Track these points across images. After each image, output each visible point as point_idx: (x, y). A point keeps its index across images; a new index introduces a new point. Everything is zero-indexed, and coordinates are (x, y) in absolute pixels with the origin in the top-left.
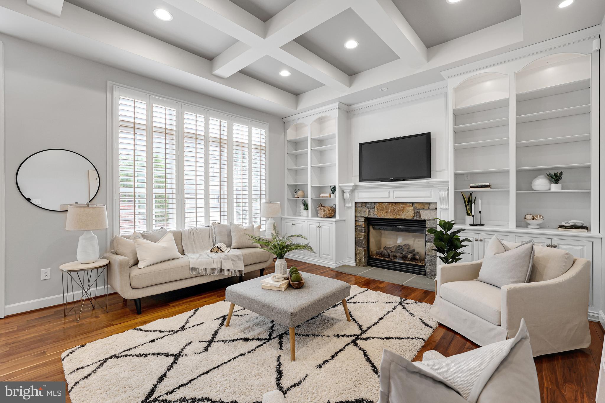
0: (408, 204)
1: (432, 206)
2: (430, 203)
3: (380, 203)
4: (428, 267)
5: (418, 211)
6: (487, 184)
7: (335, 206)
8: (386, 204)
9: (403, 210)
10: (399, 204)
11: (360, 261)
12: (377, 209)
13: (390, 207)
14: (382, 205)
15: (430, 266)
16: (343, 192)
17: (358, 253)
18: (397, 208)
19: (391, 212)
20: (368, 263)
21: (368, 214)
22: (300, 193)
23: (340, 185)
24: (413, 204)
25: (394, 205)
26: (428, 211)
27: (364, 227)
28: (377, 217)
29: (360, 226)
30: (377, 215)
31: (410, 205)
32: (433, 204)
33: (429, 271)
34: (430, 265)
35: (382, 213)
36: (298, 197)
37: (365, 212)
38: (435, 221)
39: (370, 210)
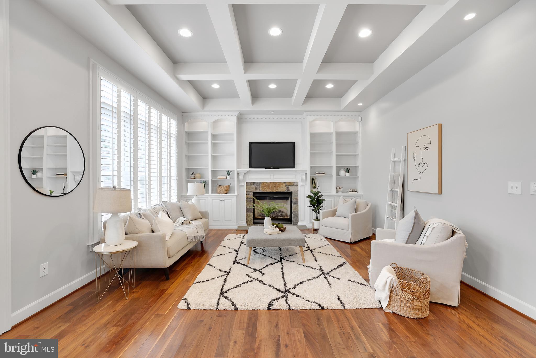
0: (282, 183)
1: (295, 184)
2: (294, 182)
3: (264, 183)
5: (288, 187)
6: (323, 172)
7: (232, 185)
8: (268, 183)
9: (279, 187)
10: (276, 183)
11: (250, 221)
12: (262, 186)
13: (271, 185)
14: (266, 184)
17: (248, 217)
18: (275, 186)
19: (271, 188)
20: (254, 222)
21: (255, 190)
23: (238, 170)
24: (285, 182)
25: (273, 183)
26: (294, 187)
27: (252, 198)
28: (262, 192)
29: (249, 198)
30: (262, 190)
33: (294, 220)
34: (295, 217)
35: (265, 189)
37: (253, 188)
38: (297, 192)
39: (257, 187)
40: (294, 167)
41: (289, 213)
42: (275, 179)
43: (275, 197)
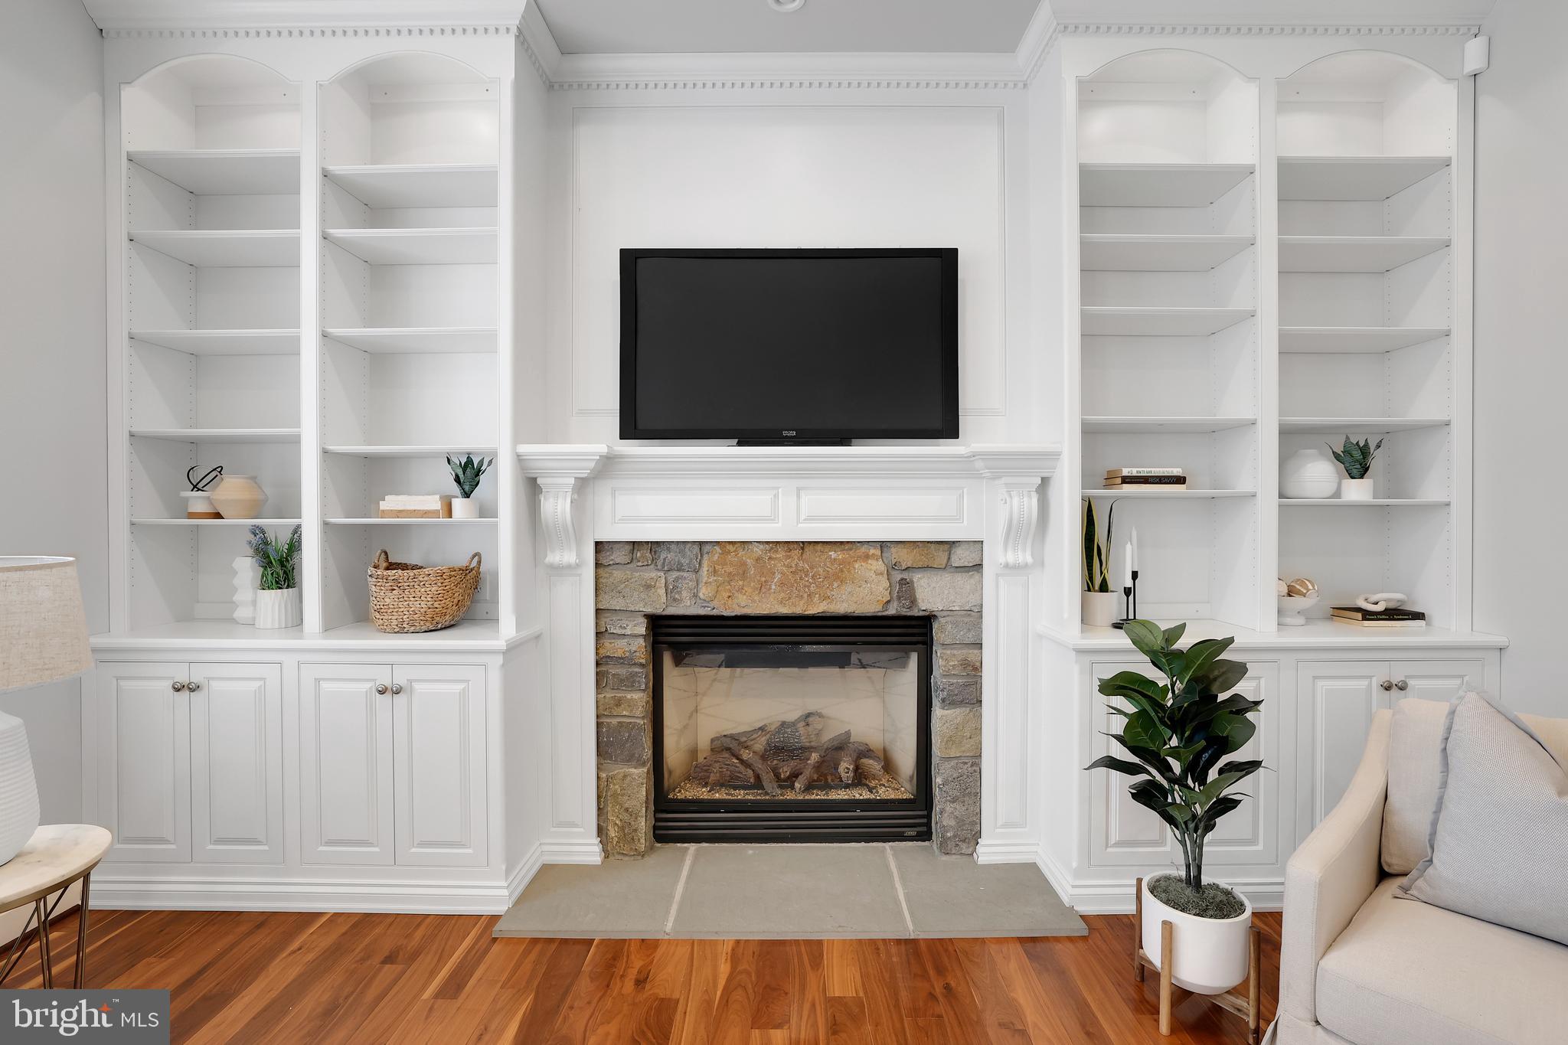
0: (863, 549)
1: (961, 557)
2: (952, 544)
3: (730, 548)
4: (948, 809)
5: (905, 575)
6: (1176, 471)
7: (479, 562)
8: (758, 550)
9: (840, 576)
10: (819, 547)
11: (627, 835)
12: (715, 571)
13: (780, 563)
14: (741, 553)
15: (954, 802)
16: (532, 487)
17: (615, 795)
18: (812, 568)
19: (782, 584)
20: (655, 828)
21: (664, 599)
22: (230, 490)
23: (524, 449)
24: (883, 545)
25: (797, 553)
26: (946, 578)
27: (643, 661)
28: (715, 612)
29: (621, 661)
30: (715, 603)
31: (872, 551)
32: (964, 546)
33: (952, 823)
34: (953, 801)
35: (741, 590)
36: (218, 516)
37: (648, 587)
38: (974, 615)
39: (677, 579)
40: (949, 428)
41: (906, 759)
42: (809, 519)
43: (808, 648)
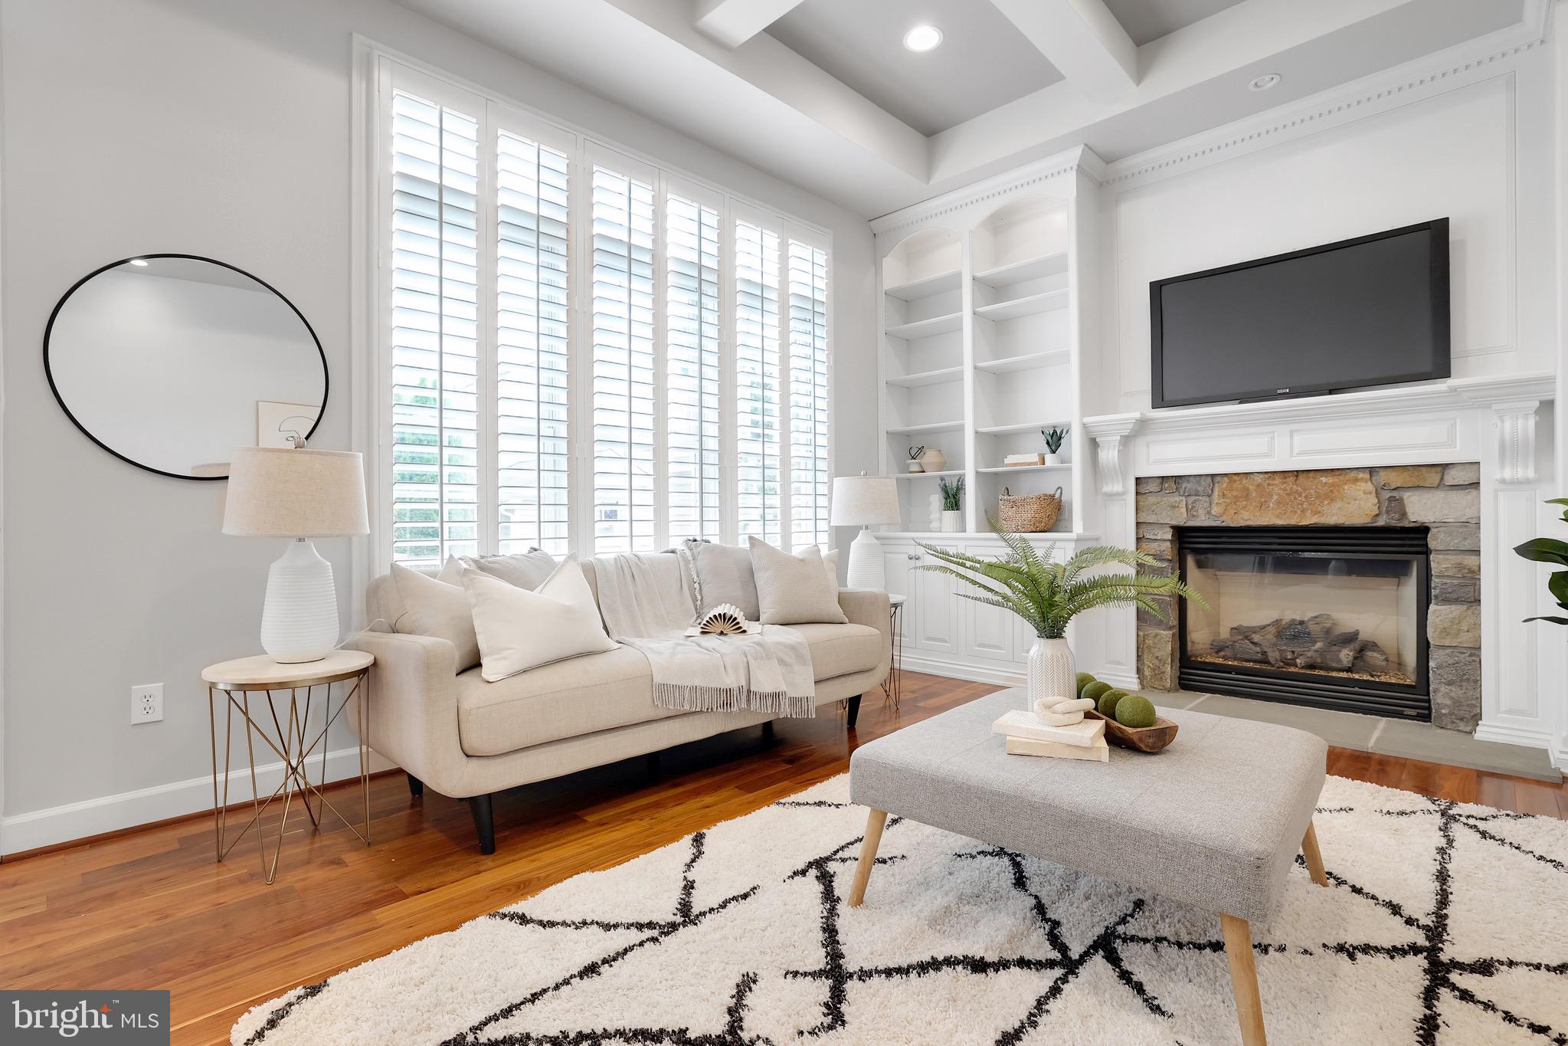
0: (1353, 474)
1: (1453, 477)
2: (1445, 467)
3: (1236, 478)
4: (1442, 689)
5: (1395, 494)
7: (1061, 493)
8: (1258, 479)
9: (1330, 496)
10: (1312, 474)
11: (1158, 673)
12: (1224, 495)
13: (1277, 487)
14: (1244, 481)
15: (1449, 685)
16: (1093, 444)
17: (1149, 647)
18: (1305, 490)
19: (1278, 503)
20: (1180, 679)
21: (1185, 516)
22: (930, 457)
23: (1088, 419)
24: (1372, 470)
25: (1292, 479)
26: (1440, 495)
27: (1170, 558)
28: (1224, 524)
30: (1224, 518)
31: (1361, 475)
32: (1458, 468)
33: (1448, 702)
34: (1450, 683)
35: (1244, 508)
36: (924, 472)
37: (1174, 507)
38: (1473, 526)
39: (1194, 502)
40: (1442, 370)
41: (1411, 658)
42: (1299, 454)
43: (1307, 555)
